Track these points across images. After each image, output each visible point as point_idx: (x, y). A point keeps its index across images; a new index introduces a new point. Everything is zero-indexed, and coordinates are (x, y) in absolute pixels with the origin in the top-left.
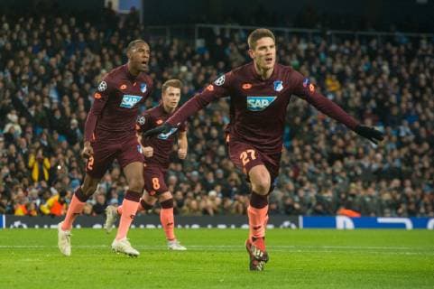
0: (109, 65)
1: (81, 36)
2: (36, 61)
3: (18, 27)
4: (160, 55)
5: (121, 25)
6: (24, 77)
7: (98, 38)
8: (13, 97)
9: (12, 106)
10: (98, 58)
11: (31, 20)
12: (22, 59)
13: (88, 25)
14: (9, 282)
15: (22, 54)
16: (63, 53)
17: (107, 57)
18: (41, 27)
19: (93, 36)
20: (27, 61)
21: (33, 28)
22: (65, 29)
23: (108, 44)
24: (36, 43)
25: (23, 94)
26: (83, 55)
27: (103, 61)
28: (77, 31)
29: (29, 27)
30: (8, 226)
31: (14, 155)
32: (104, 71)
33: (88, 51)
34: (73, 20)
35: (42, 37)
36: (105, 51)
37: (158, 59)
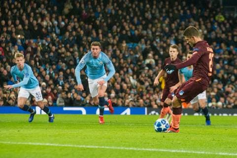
0: (203, 27)
1: (188, 11)
2: (164, 25)
3: (154, 7)
4: (231, 22)
5: (210, 6)
6: (157, 34)
7: (197, 12)
8: (151, 44)
9: (151, 49)
10: (197, 23)
11: (162, 3)
12: (156, 24)
13: (192, 5)
14: (149, 144)
15: (156, 21)
16: (178, 21)
17: (202, 23)
18: (167, 7)
19: (195, 12)
20: (159, 25)
21: (163, 7)
22: (180, 8)
23: (202, 16)
24: (164, 15)
25: (157, 43)
26: (189, 22)
27: (200, 25)
28: (186, 8)
29: (160, 7)
30: (148, 113)
31: (152, 76)
32: (200, 31)
33: (192, 20)
34: (184, 3)
35: (167, 12)
36: (201, 20)
37: (230, 24)
